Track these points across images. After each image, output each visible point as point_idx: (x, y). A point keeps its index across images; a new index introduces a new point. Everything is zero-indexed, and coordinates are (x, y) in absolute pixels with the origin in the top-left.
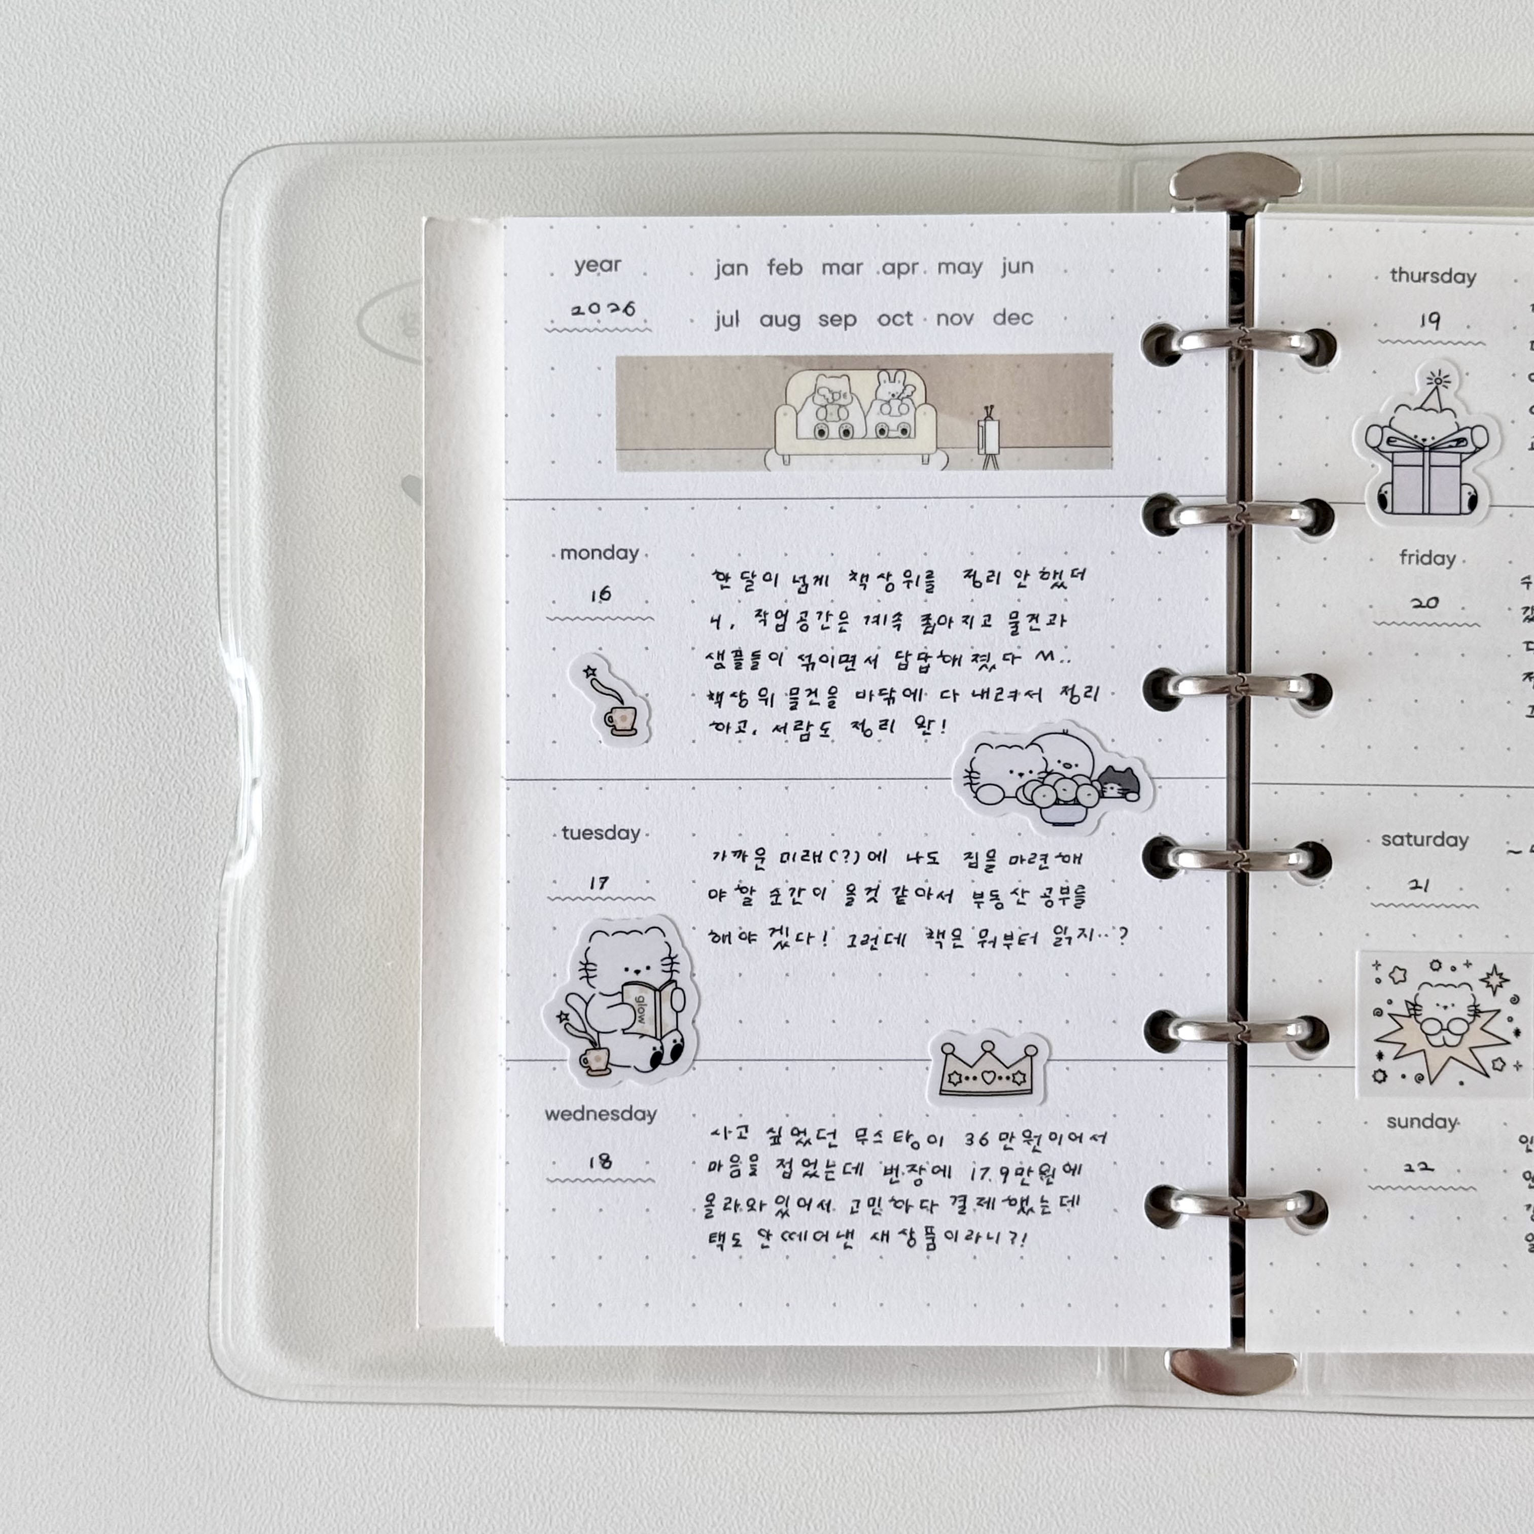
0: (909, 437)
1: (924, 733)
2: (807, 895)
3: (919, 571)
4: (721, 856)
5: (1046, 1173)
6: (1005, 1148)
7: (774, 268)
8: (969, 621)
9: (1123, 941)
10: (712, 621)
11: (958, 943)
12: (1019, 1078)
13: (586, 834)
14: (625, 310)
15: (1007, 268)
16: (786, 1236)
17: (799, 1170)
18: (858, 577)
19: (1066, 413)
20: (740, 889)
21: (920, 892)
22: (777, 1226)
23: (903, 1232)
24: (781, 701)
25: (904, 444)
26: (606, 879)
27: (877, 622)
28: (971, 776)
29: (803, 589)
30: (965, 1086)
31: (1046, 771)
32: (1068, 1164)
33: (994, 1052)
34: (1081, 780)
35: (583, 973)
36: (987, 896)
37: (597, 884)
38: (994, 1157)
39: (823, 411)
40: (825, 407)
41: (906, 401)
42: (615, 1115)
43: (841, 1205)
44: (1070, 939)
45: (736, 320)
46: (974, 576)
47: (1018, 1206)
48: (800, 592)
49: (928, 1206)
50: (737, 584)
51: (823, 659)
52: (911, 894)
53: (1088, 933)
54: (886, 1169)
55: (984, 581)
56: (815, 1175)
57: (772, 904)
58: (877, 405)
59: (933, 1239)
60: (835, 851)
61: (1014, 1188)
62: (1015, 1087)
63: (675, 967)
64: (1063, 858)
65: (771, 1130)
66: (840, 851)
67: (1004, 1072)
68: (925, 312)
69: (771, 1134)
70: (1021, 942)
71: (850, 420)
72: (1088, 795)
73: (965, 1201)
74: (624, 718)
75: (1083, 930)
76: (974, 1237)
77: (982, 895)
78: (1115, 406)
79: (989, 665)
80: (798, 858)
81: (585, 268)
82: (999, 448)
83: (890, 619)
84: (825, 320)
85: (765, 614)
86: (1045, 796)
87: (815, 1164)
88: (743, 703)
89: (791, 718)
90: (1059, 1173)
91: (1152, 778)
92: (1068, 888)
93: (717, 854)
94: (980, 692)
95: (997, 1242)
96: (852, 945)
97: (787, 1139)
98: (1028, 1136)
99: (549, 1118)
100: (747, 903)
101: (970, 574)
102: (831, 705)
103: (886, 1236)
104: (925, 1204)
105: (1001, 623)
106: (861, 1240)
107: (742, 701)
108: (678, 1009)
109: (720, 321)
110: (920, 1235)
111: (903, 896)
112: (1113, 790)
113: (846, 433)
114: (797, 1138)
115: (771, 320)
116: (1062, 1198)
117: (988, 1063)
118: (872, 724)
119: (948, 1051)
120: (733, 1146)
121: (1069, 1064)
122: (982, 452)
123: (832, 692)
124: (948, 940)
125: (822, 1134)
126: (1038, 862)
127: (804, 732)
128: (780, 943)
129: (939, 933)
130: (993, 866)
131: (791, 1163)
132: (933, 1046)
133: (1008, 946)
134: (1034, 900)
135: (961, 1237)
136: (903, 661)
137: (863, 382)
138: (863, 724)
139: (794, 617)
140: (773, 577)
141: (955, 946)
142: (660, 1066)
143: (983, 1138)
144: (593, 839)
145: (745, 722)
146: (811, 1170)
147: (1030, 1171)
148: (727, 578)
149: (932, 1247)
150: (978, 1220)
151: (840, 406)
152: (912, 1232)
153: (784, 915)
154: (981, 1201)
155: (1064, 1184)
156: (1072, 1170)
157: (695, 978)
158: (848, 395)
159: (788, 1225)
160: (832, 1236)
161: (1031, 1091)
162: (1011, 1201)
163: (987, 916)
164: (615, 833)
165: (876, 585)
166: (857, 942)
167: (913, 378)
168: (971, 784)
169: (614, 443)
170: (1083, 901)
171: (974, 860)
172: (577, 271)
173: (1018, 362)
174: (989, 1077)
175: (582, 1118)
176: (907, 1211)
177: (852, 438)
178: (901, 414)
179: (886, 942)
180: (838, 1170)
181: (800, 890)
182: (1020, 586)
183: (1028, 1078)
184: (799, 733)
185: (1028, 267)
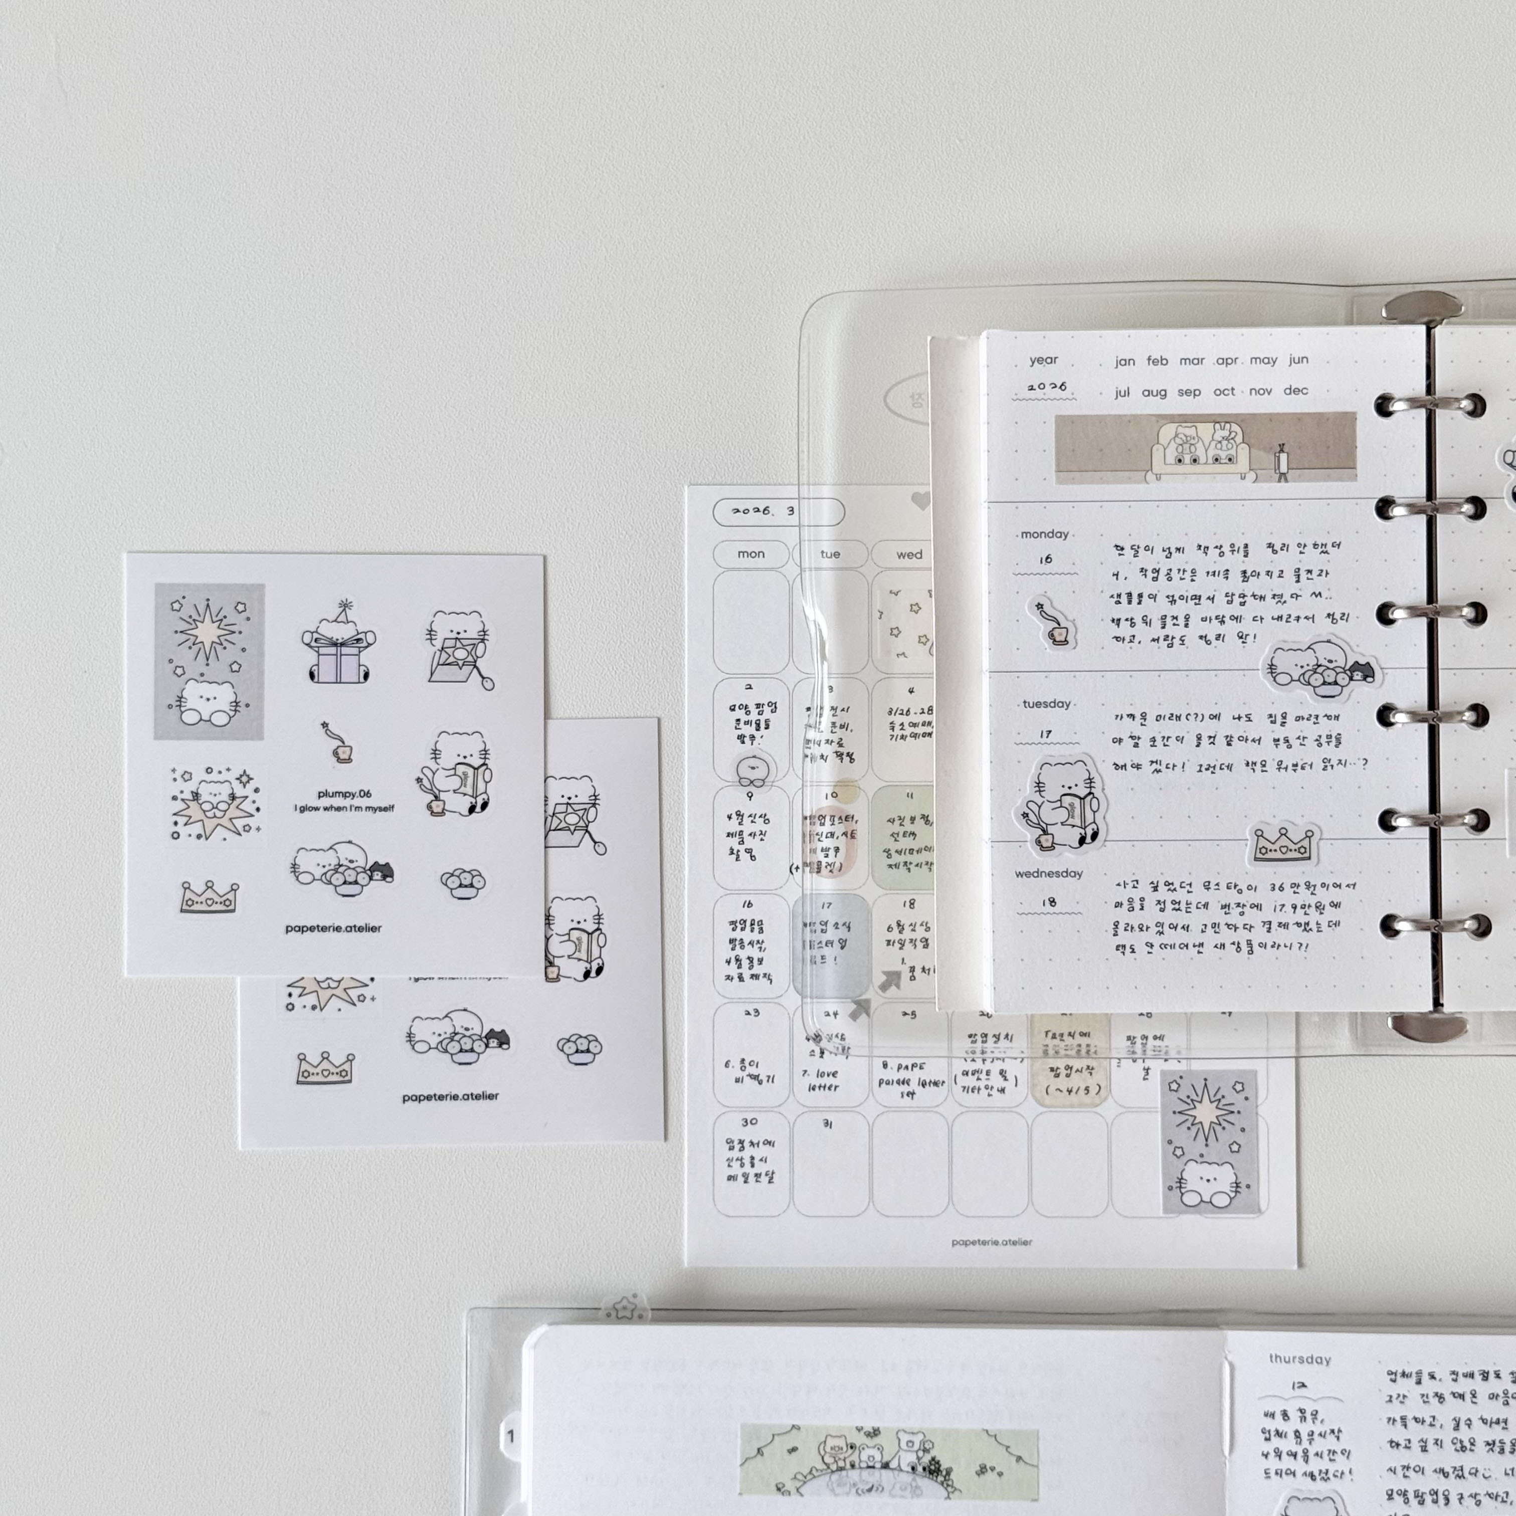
0: (1233, 463)
1: (1243, 642)
2: (1172, 742)
3: (1240, 544)
4: (1120, 717)
5: (1319, 907)
6: (1295, 893)
7: (1151, 362)
8: (1270, 574)
9: (1365, 767)
10: (1114, 575)
11: (1264, 769)
12: (1302, 850)
13: (1038, 705)
14: (1061, 387)
15: (1292, 361)
16: (1163, 946)
17: (1169, 906)
18: (1202, 548)
19: (1328, 447)
20: (1131, 737)
21: (1241, 739)
22: (1157, 940)
23: (1233, 944)
24: (1156, 624)
25: (1230, 468)
26: (1050, 732)
27: (1214, 575)
28: (1272, 667)
29: (1169, 555)
30: (1270, 855)
31: (1317, 664)
32: (1332, 902)
33: (1287, 835)
34: (1338, 670)
35: (1037, 789)
36: (1282, 741)
37: (1045, 734)
38: (1288, 897)
39: (1181, 447)
40: (1181, 445)
41: (1232, 441)
42: (1058, 874)
43: (1196, 928)
44: (1332, 766)
45: (1127, 393)
46: (1273, 547)
47: (1303, 927)
48: (1167, 557)
49: (1249, 928)
50: (1129, 552)
51: (1181, 598)
52: (1235, 740)
53: (1343, 762)
54: (1222, 906)
55: (1279, 550)
56: (1179, 909)
57: (1151, 746)
58: (1213, 444)
59: (1252, 948)
60: (1189, 714)
61: (1300, 916)
62: (1300, 856)
63: (1093, 785)
64: (1328, 717)
65: (1152, 883)
66: (1192, 714)
67: (1293, 847)
68: (1243, 388)
69: (1152, 885)
70: (1303, 768)
71: (1198, 453)
72: (1343, 679)
73: (1270, 924)
74: (1060, 634)
75: (1340, 761)
76: (1276, 946)
77: (1278, 740)
78: (1358, 444)
79: (1282, 601)
80: (1167, 718)
81: (1036, 362)
82: (1288, 469)
83: (1222, 573)
84: (1181, 393)
85: (1146, 571)
86: (1317, 680)
87: (1179, 903)
88: (1133, 624)
89: (1162, 633)
90: (1328, 907)
91: (1381, 669)
92: (1331, 736)
93: (1117, 716)
94: (1276, 617)
95: (1290, 949)
96: (1200, 771)
97: (1162, 887)
98: (1308, 885)
99: (1018, 876)
100: (1136, 745)
101: (1270, 545)
102: (1186, 626)
103: (1223, 946)
104: (1246, 926)
105: (1289, 575)
106: (1208, 949)
107: (1132, 623)
108: (1095, 810)
109: (1118, 394)
110: (1244, 946)
111: (1231, 741)
112: (1358, 675)
113: (1195, 461)
114: (1168, 887)
115: (1149, 393)
116: (1329, 922)
117: (1284, 841)
118: (1211, 637)
119: (1259, 834)
120: (1129, 892)
121: (1333, 841)
122: (1277, 471)
123: (1187, 618)
124: (1258, 767)
125: (1183, 885)
126: (1313, 719)
127: (1170, 642)
128: (1156, 770)
129: (1253, 763)
130: (1285, 723)
131: (1164, 902)
132: (1250, 831)
133: (1295, 770)
134: (1310, 743)
135: (1269, 946)
136: (1229, 598)
137: (1205, 430)
138: (1206, 637)
139: (1163, 572)
140: (1151, 548)
141: (1263, 771)
142: (1084, 845)
143: (1281, 886)
144: (1042, 708)
145: (1134, 636)
146: (1177, 906)
147: (1309, 906)
148: (1122, 549)
149: (1251, 952)
150: (1279, 935)
151: (1192, 444)
152: (1239, 943)
153: (1159, 753)
154: (1280, 924)
155: (1331, 914)
156: (1336, 905)
157: (1105, 791)
158: (1196, 438)
159: (1164, 939)
160: (1190, 946)
161: (1309, 858)
162: (1298, 924)
163: (1282, 752)
164: (1055, 704)
165: (1213, 553)
166: (1203, 769)
167: (1235, 427)
168: (1272, 673)
169: (1054, 467)
170: (1340, 743)
171: (1273, 719)
172: (1031, 364)
173: (1299, 418)
174: (1284, 850)
175: (1038, 876)
176: (1235, 930)
177: (1199, 464)
178: (1228, 449)
179: (1221, 769)
180: (1193, 906)
181: (1169, 738)
182: (1301, 553)
183: (1308, 850)
184: (1167, 642)
185: (1305, 360)
